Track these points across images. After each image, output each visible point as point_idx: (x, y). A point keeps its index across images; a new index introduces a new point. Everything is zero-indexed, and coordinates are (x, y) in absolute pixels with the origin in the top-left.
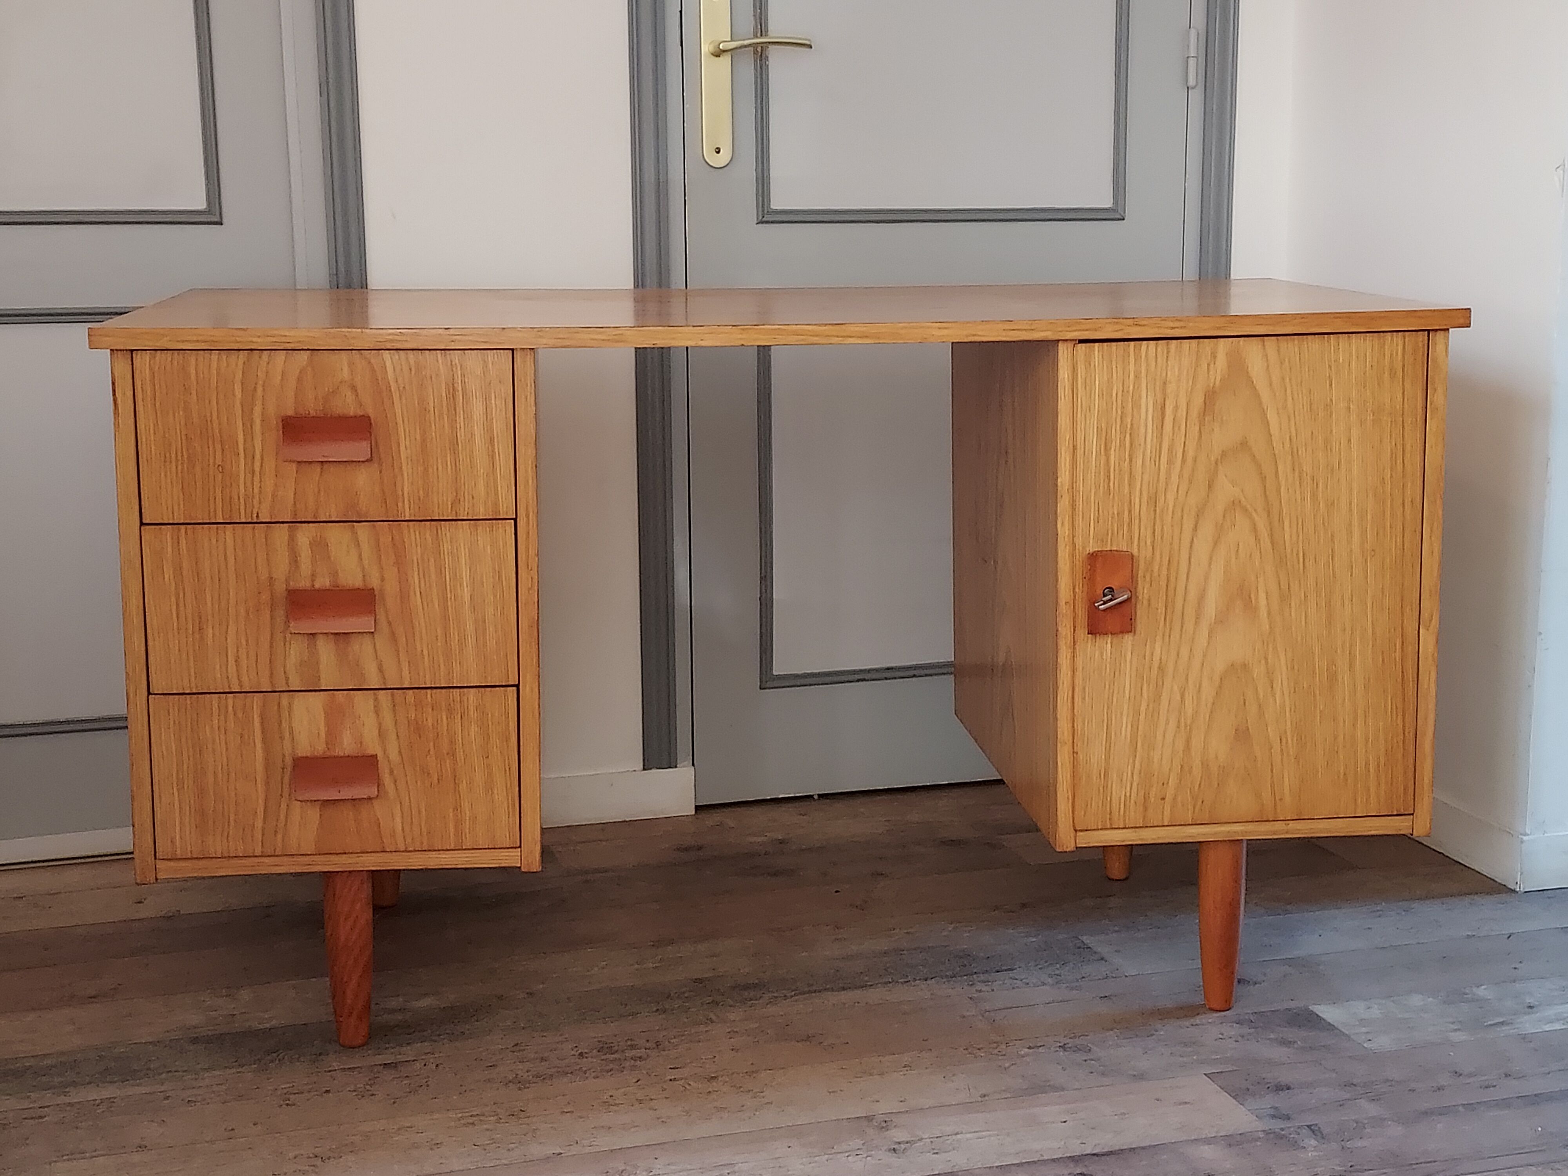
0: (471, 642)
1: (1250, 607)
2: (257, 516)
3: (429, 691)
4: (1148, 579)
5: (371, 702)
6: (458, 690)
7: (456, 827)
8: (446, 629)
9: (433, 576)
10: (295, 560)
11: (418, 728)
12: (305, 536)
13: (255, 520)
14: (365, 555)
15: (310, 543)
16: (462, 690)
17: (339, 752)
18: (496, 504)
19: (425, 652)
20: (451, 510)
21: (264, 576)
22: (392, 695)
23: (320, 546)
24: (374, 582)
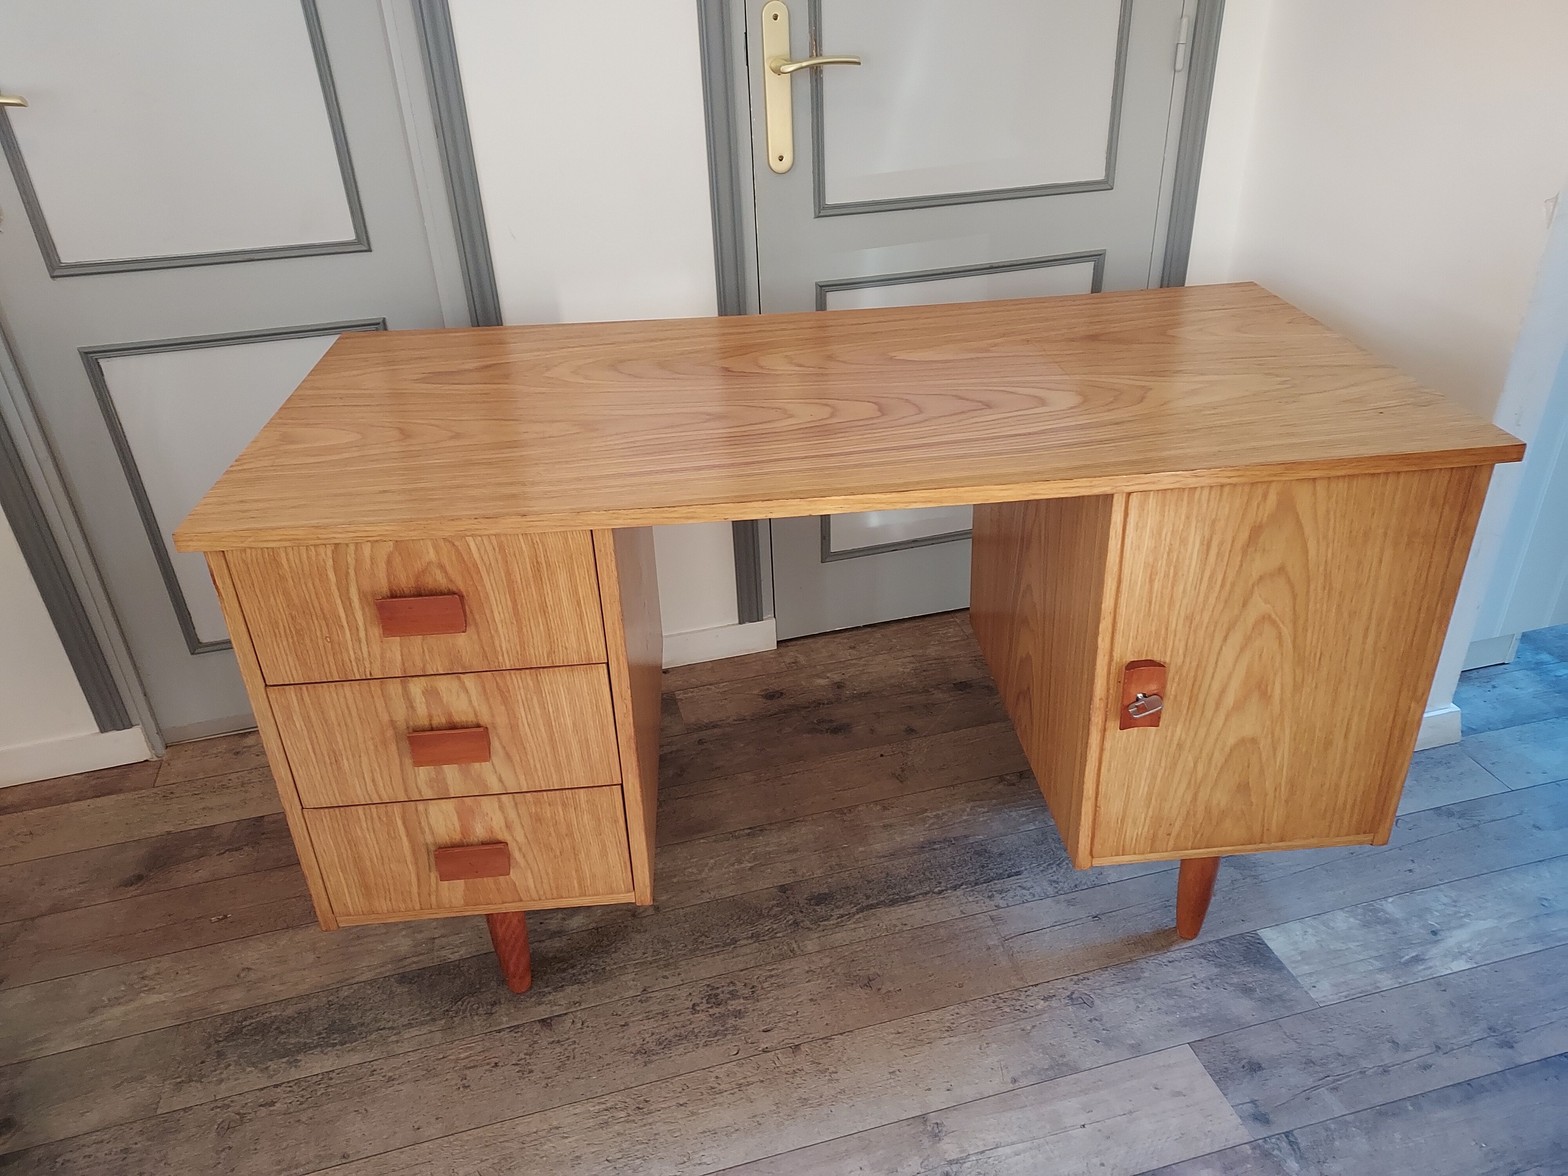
0: (576, 755)
1: (1265, 696)
2: (371, 674)
3: (545, 793)
4: (1177, 680)
5: (496, 805)
6: (570, 791)
7: (580, 885)
8: (554, 748)
9: (538, 711)
10: (411, 706)
11: (538, 819)
12: (416, 688)
13: (369, 677)
14: (474, 698)
15: (423, 693)
16: (573, 790)
17: (473, 839)
18: (588, 652)
19: (538, 766)
20: (548, 660)
21: (385, 718)
22: (514, 798)
23: (431, 694)
24: (485, 719)
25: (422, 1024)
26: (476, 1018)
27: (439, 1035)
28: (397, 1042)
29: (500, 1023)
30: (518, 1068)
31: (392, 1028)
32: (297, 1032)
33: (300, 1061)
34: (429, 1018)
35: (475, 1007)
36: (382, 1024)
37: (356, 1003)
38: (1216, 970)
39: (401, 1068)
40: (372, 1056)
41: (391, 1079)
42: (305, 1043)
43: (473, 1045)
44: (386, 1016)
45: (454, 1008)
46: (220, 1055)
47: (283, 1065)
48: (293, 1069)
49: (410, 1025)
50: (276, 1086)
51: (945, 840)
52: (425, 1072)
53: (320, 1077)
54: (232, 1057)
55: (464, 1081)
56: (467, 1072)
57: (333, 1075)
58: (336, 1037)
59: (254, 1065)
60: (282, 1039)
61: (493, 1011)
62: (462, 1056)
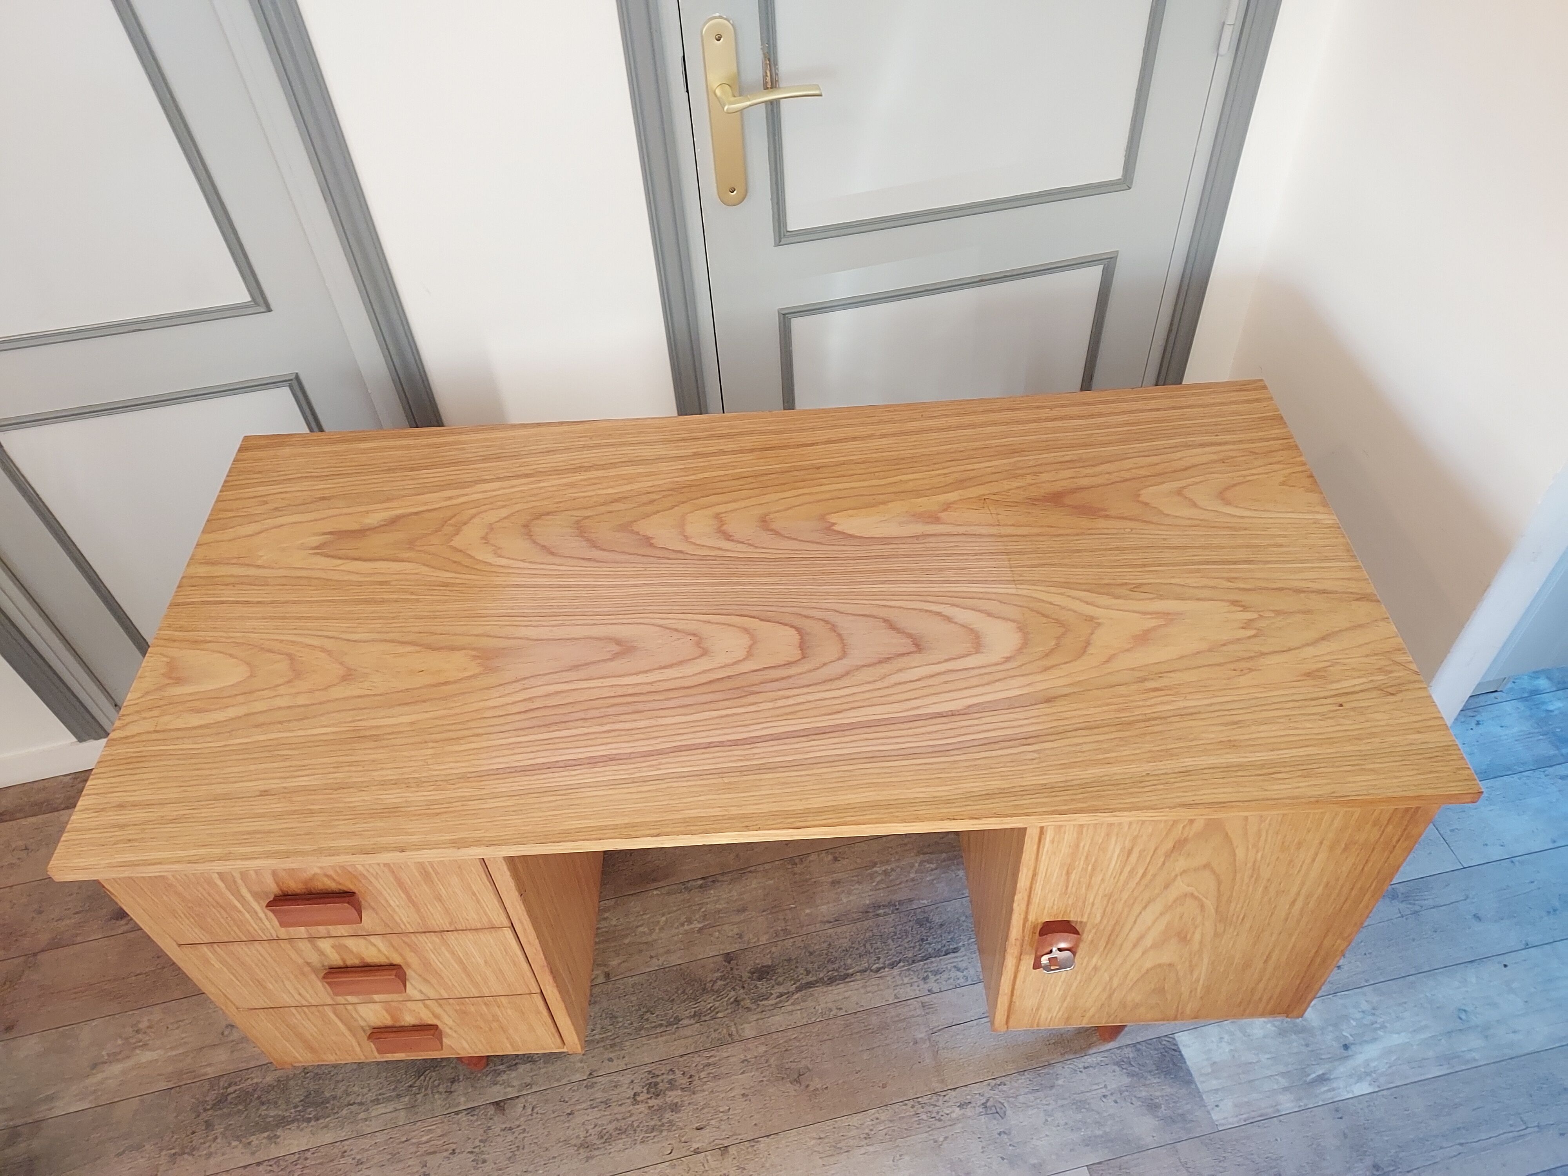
25: (389, 1100)
26: (437, 1096)
27: (403, 1113)
28: (366, 1120)
29: (459, 1104)
30: (472, 1157)
31: (361, 1104)
32: (276, 1103)
33: (279, 1137)
34: (394, 1094)
35: (436, 1083)
36: (352, 1099)
37: (330, 1072)
38: (1127, 1080)
39: (368, 1150)
40: (343, 1135)
41: (360, 1163)
42: (284, 1117)
43: (434, 1127)
44: (356, 1089)
45: (418, 1084)
46: (209, 1125)
47: (264, 1141)
48: (273, 1145)
49: (376, 1101)
50: (258, 1164)
51: (890, 904)
52: (390, 1156)
53: (297, 1156)
54: (219, 1129)
55: (425, 1169)
56: (427, 1158)
57: (308, 1155)
58: (311, 1112)
59: (238, 1138)
60: (263, 1110)
61: (452, 1090)
62: (424, 1139)
